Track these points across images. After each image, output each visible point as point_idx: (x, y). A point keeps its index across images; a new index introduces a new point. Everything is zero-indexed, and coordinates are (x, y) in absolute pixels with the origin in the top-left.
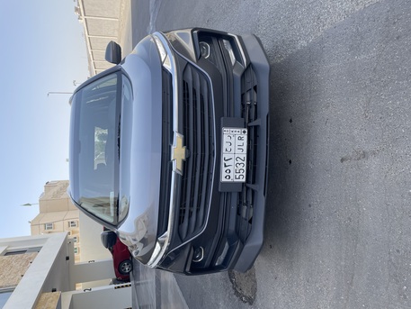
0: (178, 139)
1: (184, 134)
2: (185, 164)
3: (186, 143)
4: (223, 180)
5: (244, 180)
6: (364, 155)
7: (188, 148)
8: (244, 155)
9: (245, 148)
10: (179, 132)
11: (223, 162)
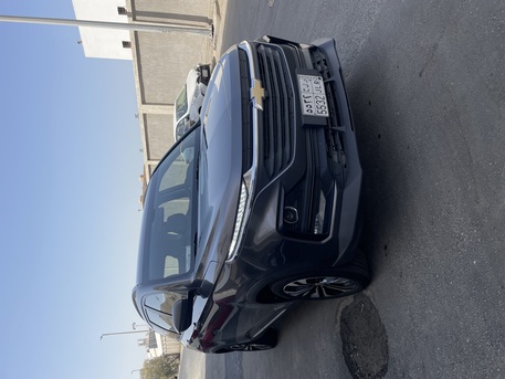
0: (256, 83)
1: (261, 79)
2: (265, 101)
3: (264, 85)
4: (305, 113)
5: (327, 115)
6: (435, 47)
7: (266, 90)
8: (323, 95)
9: (323, 89)
10: (256, 78)
11: (302, 99)
